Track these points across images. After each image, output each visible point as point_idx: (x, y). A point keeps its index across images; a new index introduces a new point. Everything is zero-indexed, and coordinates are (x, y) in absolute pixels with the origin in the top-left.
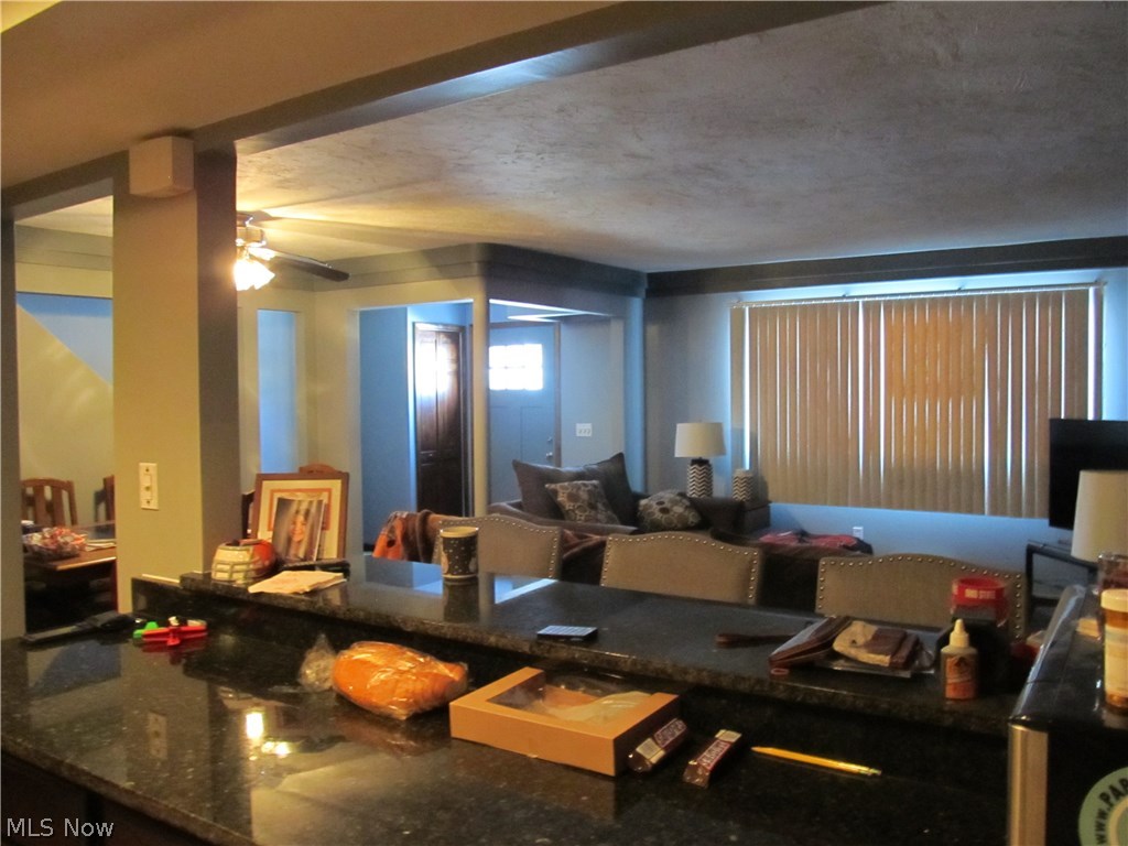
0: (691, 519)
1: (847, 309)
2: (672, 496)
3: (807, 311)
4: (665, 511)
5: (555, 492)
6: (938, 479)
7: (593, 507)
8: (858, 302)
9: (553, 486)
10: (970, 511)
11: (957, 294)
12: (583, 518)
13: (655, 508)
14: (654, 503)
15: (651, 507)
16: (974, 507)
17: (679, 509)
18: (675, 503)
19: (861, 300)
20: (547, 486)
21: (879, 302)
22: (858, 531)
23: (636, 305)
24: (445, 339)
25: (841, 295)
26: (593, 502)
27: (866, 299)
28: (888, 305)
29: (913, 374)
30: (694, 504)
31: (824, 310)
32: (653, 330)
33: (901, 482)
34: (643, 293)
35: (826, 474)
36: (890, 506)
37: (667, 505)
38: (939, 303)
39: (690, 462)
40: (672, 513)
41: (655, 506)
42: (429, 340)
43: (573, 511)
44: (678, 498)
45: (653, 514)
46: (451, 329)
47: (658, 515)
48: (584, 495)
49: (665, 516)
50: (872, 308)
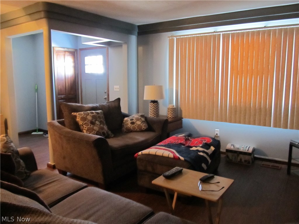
0: (143, 127)
1: (215, 37)
2: (138, 116)
3: (199, 38)
4: (133, 123)
5: (75, 116)
6: (252, 111)
7: (92, 123)
8: (220, 34)
9: (75, 114)
10: (265, 125)
11: (264, 29)
12: (86, 129)
13: (130, 121)
14: (129, 119)
15: (128, 121)
16: (266, 123)
17: (139, 123)
18: (138, 119)
19: (221, 33)
20: (73, 113)
21: (229, 34)
22: (217, 131)
23: (134, 39)
24: (68, 54)
25: (213, 31)
26: (94, 121)
27: (224, 33)
28: (233, 35)
29: (242, 65)
30: (147, 120)
31: (206, 38)
32: (141, 48)
33: (236, 111)
34: (137, 34)
35: (205, 107)
36: (230, 121)
37: (134, 121)
38: (256, 33)
39: (150, 102)
40: (135, 124)
41: (129, 121)
42: (61, 54)
43: (83, 125)
44: (140, 117)
45: (128, 124)
46: (72, 50)
47: (129, 125)
48: (89, 118)
49: (133, 126)
50: (226, 36)
